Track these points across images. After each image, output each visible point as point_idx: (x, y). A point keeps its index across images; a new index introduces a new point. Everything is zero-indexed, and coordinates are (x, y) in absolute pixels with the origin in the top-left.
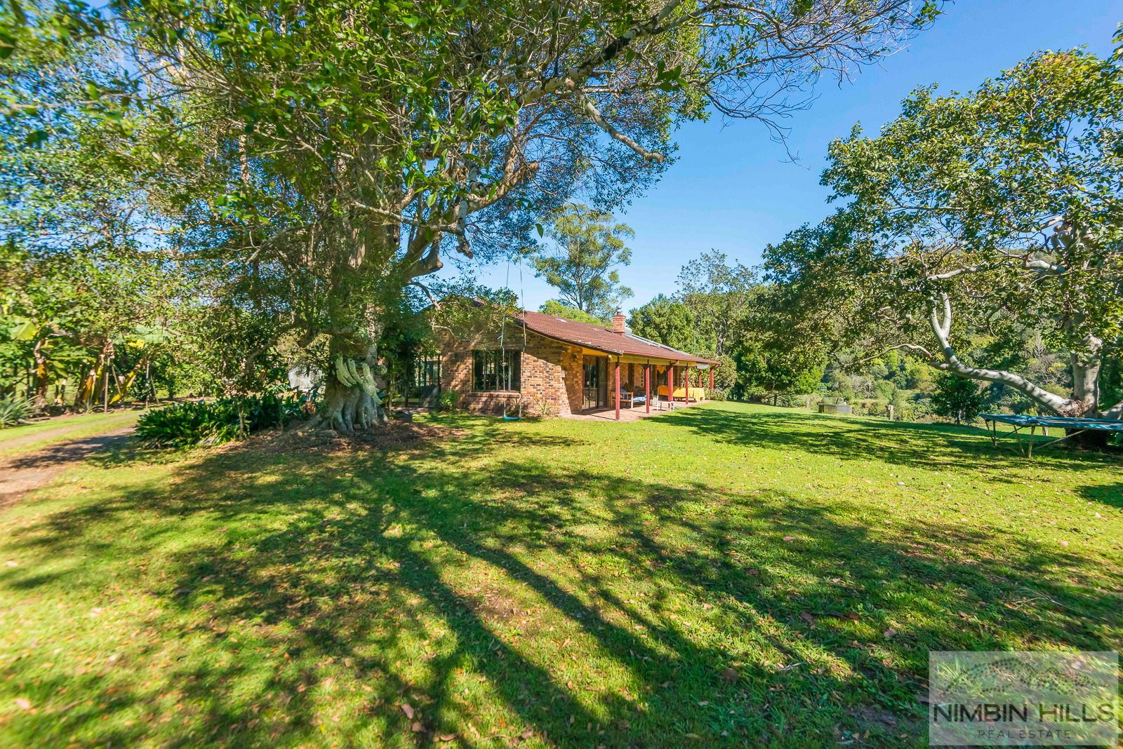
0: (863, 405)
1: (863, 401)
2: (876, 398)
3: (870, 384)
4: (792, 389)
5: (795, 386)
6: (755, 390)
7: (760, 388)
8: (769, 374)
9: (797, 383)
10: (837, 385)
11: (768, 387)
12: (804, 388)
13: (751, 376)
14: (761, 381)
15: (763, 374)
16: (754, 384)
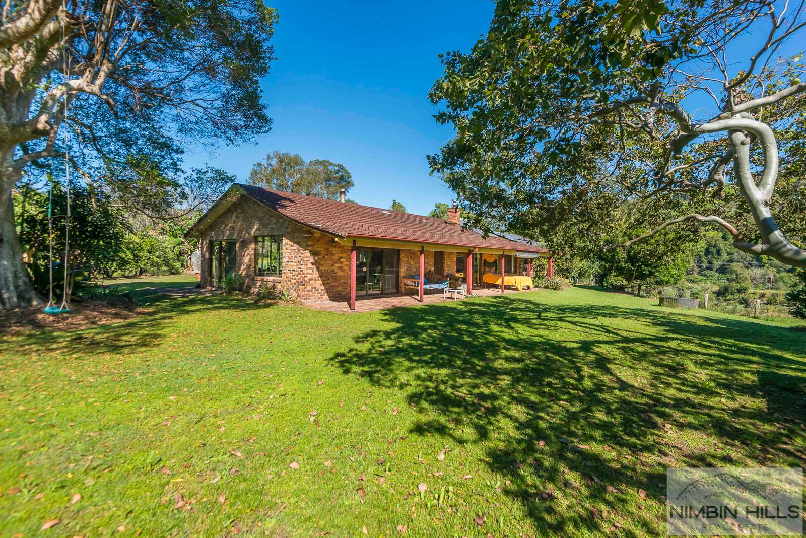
0: (763, 296)
1: (762, 291)
2: (778, 289)
3: (772, 276)
4: (651, 280)
5: (655, 277)
6: (614, 279)
7: (620, 278)
8: (629, 265)
9: (658, 274)
10: (734, 276)
11: (629, 278)
12: (666, 279)
13: (612, 267)
14: (620, 271)
15: (623, 265)
16: (614, 273)
